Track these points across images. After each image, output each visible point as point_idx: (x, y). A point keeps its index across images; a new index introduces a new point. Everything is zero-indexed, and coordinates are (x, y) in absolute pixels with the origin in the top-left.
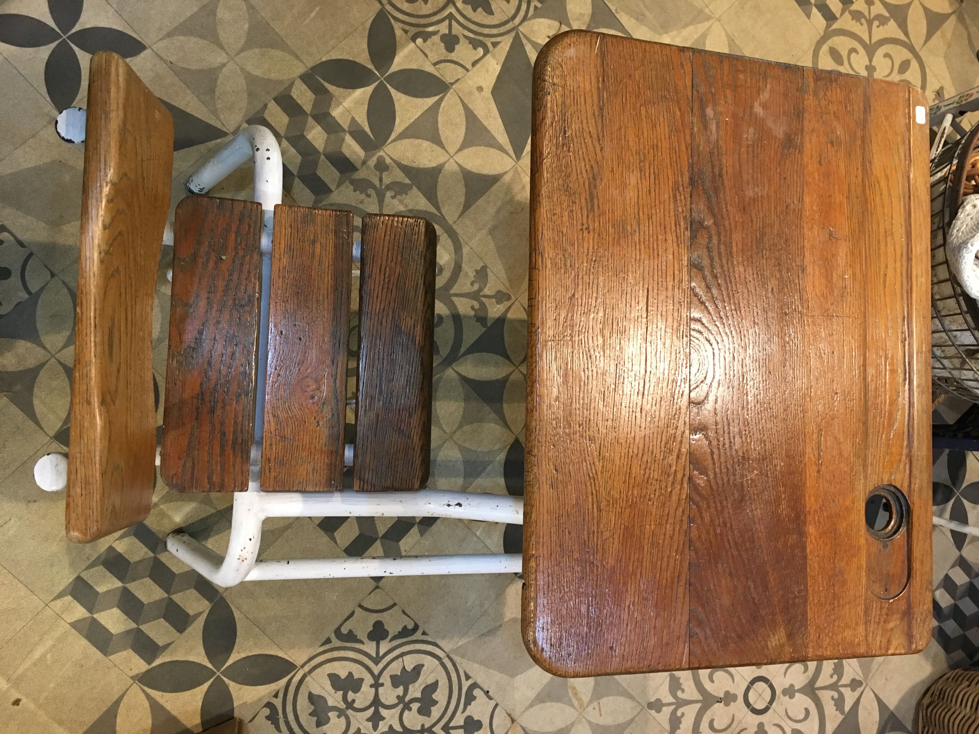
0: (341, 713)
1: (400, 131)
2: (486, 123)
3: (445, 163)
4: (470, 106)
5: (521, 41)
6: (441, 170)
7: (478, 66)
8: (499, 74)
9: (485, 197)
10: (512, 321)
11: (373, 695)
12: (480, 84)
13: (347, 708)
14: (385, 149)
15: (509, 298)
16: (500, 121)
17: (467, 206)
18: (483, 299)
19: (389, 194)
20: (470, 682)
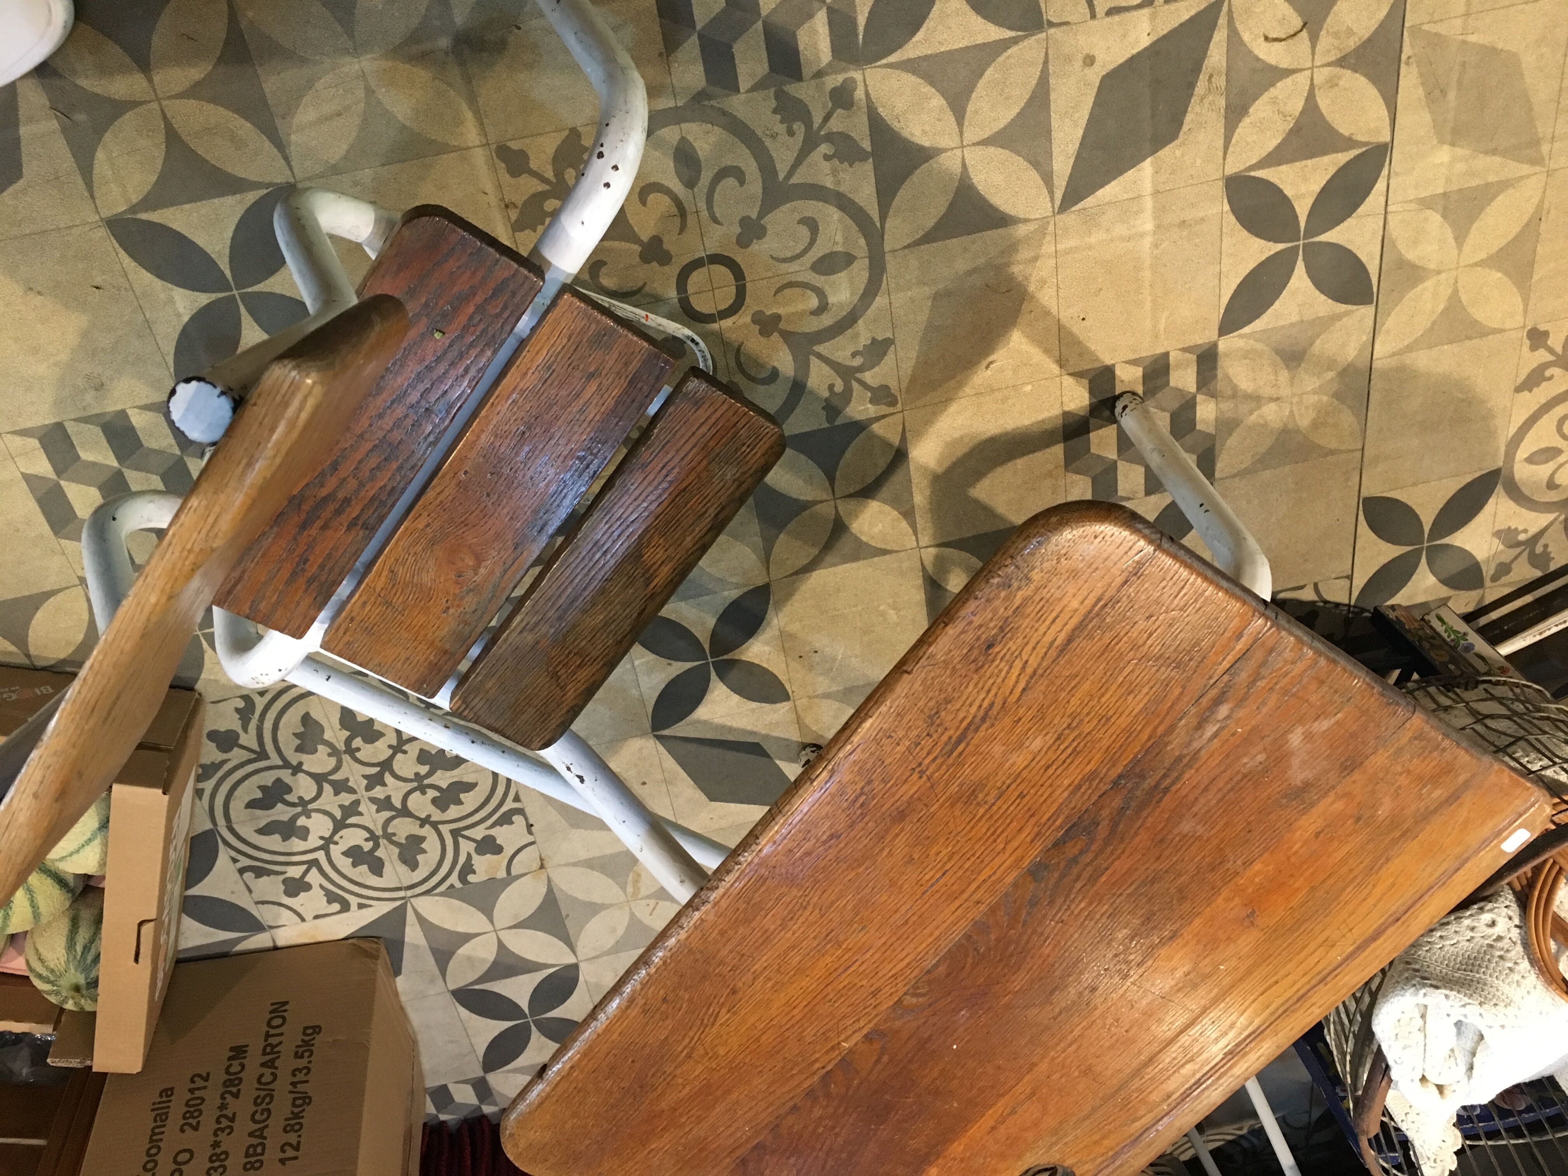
0: (334, 752)
1: (912, 56)
2: (1055, 123)
3: (945, 150)
4: (1052, 81)
5: (1217, 18)
6: (931, 158)
7: (1117, 18)
8: (1139, 53)
9: (966, 240)
10: (873, 436)
11: (387, 756)
12: (1096, 52)
13: (345, 752)
14: (868, 72)
15: (893, 403)
16: (1080, 132)
17: (928, 238)
18: (855, 385)
19: (825, 148)
20: (517, 805)
